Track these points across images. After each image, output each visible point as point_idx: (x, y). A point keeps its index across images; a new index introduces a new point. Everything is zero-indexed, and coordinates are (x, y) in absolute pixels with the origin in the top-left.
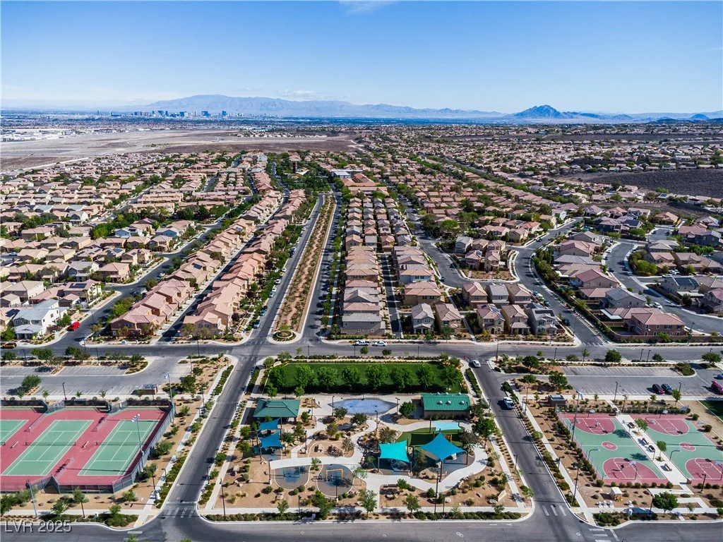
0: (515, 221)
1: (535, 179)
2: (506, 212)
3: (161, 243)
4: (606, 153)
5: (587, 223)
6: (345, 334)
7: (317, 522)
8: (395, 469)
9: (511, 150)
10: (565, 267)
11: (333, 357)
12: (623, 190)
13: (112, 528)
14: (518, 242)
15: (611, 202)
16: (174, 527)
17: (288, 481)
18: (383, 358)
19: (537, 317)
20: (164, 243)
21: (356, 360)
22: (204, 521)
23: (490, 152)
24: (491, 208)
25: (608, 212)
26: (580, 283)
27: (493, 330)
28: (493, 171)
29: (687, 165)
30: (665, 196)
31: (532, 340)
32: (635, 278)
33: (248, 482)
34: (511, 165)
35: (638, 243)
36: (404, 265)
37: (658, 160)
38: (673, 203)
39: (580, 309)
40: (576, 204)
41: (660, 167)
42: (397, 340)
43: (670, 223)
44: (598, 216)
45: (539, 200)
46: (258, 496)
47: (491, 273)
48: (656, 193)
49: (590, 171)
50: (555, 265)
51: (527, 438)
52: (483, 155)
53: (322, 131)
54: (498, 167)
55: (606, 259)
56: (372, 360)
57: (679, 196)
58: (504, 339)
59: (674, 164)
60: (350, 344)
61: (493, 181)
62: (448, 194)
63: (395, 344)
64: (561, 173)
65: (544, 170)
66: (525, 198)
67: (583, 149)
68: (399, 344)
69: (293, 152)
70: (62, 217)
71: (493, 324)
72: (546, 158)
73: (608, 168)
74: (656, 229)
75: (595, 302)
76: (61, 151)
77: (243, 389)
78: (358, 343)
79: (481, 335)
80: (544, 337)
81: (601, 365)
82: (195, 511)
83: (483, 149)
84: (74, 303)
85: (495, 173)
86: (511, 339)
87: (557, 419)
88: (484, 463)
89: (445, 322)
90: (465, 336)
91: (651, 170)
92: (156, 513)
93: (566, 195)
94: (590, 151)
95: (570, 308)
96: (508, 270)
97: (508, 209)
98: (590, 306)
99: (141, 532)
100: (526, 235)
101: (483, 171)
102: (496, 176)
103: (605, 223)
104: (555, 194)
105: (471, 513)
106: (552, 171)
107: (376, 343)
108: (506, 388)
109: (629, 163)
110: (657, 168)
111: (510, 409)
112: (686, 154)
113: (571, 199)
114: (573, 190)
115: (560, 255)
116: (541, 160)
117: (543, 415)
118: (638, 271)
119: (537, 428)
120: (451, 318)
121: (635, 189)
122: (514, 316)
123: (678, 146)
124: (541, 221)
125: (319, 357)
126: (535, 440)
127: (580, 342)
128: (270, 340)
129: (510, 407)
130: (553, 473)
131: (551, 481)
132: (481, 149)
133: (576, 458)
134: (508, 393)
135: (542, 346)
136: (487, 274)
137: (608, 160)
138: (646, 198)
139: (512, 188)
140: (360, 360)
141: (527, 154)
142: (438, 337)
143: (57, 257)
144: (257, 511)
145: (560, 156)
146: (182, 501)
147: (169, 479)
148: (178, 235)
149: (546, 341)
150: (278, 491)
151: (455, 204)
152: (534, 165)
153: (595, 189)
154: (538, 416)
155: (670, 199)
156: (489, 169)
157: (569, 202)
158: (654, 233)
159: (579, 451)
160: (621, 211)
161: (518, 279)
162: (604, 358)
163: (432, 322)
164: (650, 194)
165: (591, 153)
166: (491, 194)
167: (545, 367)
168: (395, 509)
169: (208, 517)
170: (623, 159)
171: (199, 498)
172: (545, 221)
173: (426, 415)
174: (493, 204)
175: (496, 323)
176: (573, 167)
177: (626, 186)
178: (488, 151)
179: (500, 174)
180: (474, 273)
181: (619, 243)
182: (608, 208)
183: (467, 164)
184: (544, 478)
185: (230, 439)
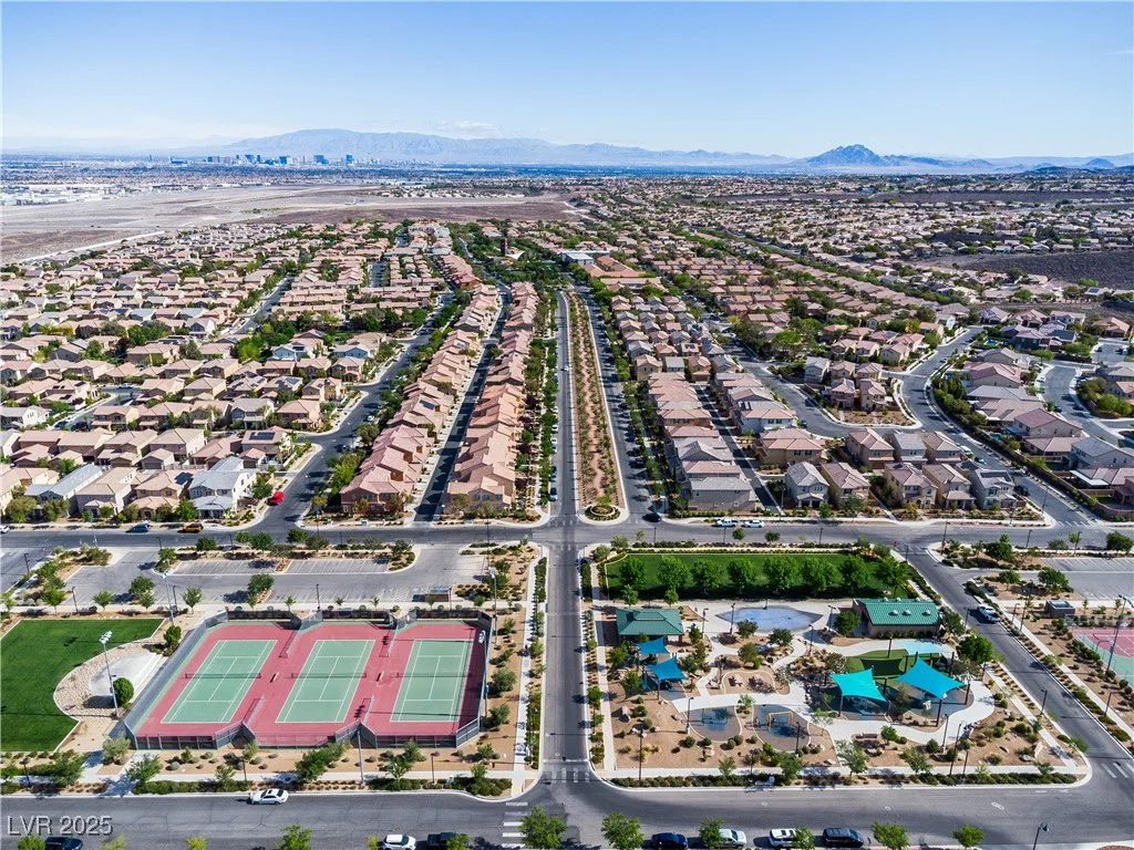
0: (885, 332)
1: (880, 264)
2: (862, 318)
3: (350, 368)
4: (983, 223)
5: (993, 335)
6: (696, 509)
7: (778, 789)
8: (863, 712)
9: (826, 217)
10: (989, 405)
11: (690, 544)
12: (1028, 282)
13: (479, 798)
14: (896, 365)
15: (1015, 301)
16: (571, 796)
17: (711, 729)
18: (765, 545)
19: (986, 483)
20: (355, 368)
21: (728, 549)
22: (612, 789)
23: (794, 222)
24: (836, 312)
25: (1019, 318)
26: (1024, 429)
27: (919, 502)
28: (810, 253)
29: (1119, 243)
30: (1096, 291)
31: (980, 518)
32: (1097, 421)
33: (653, 730)
34: (835, 243)
35: (1081, 367)
36: (746, 403)
37: (1070, 234)
38: (1111, 303)
39: (1034, 470)
40: (965, 305)
41: (1075, 244)
42: (778, 519)
43: (1118, 334)
44: (1005, 324)
45: (901, 298)
46: (676, 751)
47: (874, 413)
48: (1079, 287)
49: (964, 252)
50: (972, 402)
51: (1035, 665)
52: (785, 225)
53: (515, 188)
54: (816, 245)
55: (1042, 391)
56: (752, 549)
57: (1119, 292)
58: (938, 517)
59: (1097, 241)
60: (707, 524)
61: (815, 268)
62: (757, 289)
63: (775, 524)
64: (919, 256)
65: (890, 250)
66: (879, 296)
67: (944, 217)
68: (780, 524)
69: (485, 221)
70: (177, 328)
71: (919, 494)
72: (889, 231)
73: (994, 246)
74: (1100, 344)
75: (1054, 459)
76: (117, 221)
77: (577, 593)
78: (720, 523)
79: (902, 510)
80: (997, 514)
81: (1100, 555)
82: (590, 773)
83: (781, 216)
84: (260, 462)
85: (816, 255)
86: (948, 517)
87: (1070, 636)
88: (990, 703)
89: (846, 491)
90: (878, 512)
91: (1062, 250)
92: (535, 776)
93: (942, 290)
94: (956, 220)
95: (1018, 468)
96: (898, 409)
97: (865, 314)
98: (1050, 465)
99: (526, 804)
100: (907, 354)
101: (793, 252)
102: (818, 259)
103: (1024, 336)
104: (925, 289)
105: (1002, 775)
106: (905, 252)
107: (748, 523)
108: (971, 590)
109: (1024, 238)
110: (1071, 247)
111: (993, 623)
112: (1111, 225)
113: (953, 298)
114: (951, 283)
115: (973, 386)
116: (881, 235)
117: (1047, 631)
118: (1100, 410)
119: (1046, 651)
120: (855, 485)
121: (1043, 279)
122: (949, 482)
123: (1095, 211)
124: (922, 332)
125: (670, 545)
126: (1050, 668)
127: (1054, 520)
128: (584, 518)
129: (994, 619)
130: (1096, 716)
131: (1097, 727)
132: (779, 217)
133: (1122, 694)
134: (978, 598)
135: (1000, 527)
136: (869, 417)
137: (989, 234)
138: (1068, 294)
139: (851, 279)
140: (734, 549)
141: (856, 225)
142: (836, 513)
143: (201, 391)
144: (685, 773)
145: (909, 227)
146: (564, 759)
147: (532, 726)
148: (370, 355)
149: (1002, 518)
150: (704, 744)
151: (777, 306)
152: (872, 242)
153: (983, 281)
154: (1039, 633)
155: (1106, 296)
156: (803, 249)
157: (952, 301)
158: (1100, 350)
159: (1123, 684)
160: (1040, 316)
161: (919, 424)
162: (1105, 545)
163: (825, 491)
164: (1070, 289)
165: (958, 224)
166: (825, 289)
167: (1017, 559)
168: (888, 771)
169: (615, 781)
170: (1014, 233)
171: (589, 756)
172: (928, 331)
173: (873, 631)
174: (838, 306)
175: (924, 492)
176: (936, 244)
177: (1030, 276)
178: (792, 219)
179: (824, 256)
180: (847, 414)
181: (1051, 367)
182: (1014, 312)
183: (765, 240)
184: (1086, 723)
185: (593, 667)
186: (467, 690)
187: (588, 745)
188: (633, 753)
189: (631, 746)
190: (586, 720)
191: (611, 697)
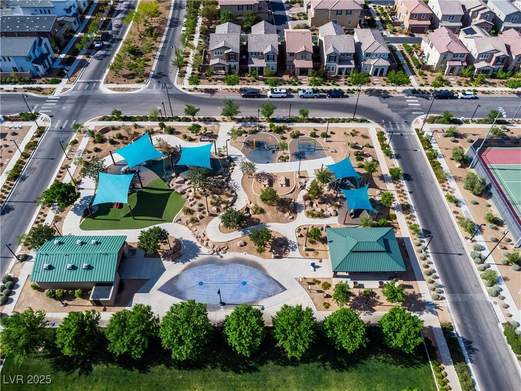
16: (390, 116)
46: (333, 133)
82: (383, 127)
92: (415, 126)
99: (414, 113)
146: (402, 135)
169: (367, 122)
171: (386, 135)
187: (388, 142)
188: (360, 134)
189: (361, 138)
190: (396, 160)
191: (382, 178)
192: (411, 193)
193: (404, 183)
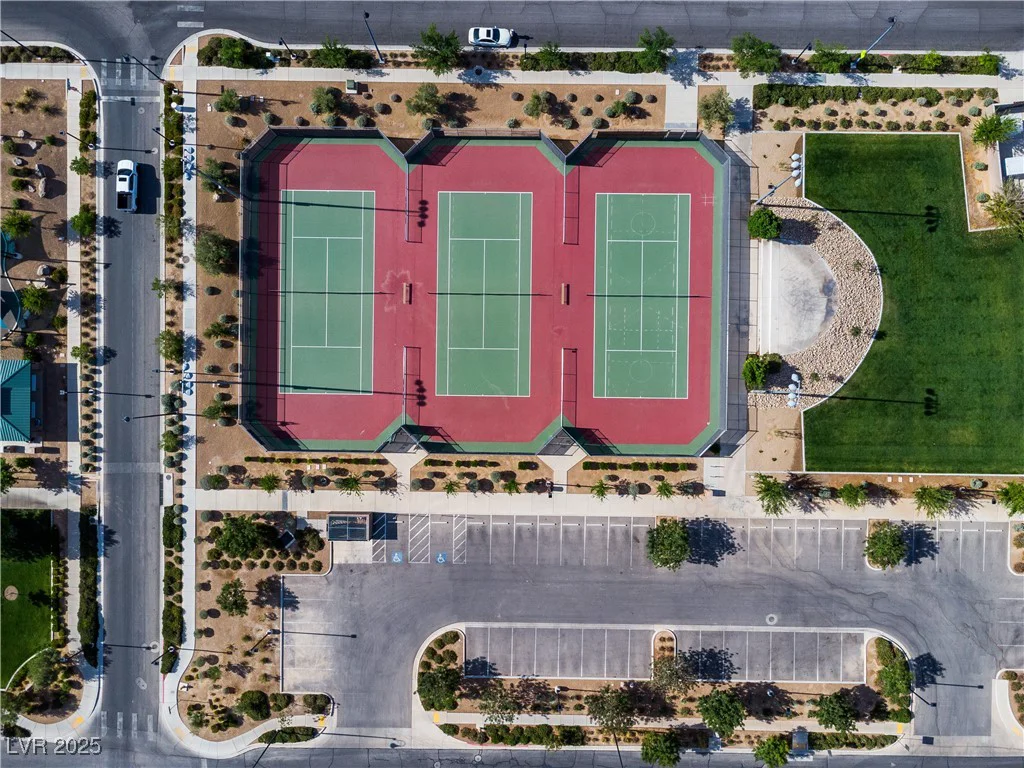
16: (125, 35)
33: (9, 141)
82: (99, 75)
92: (170, 73)
99: (181, 24)
146: (133, 102)
169: (70, 58)
171: (100, 108)
185: (87, 303)
186: (276, 261)
187: (100, 127)
188: (42, 103)
189: (43, 116)
190: (102, 180)
191: (63, 231)
192: (107, 266)
193: (101, 241)
